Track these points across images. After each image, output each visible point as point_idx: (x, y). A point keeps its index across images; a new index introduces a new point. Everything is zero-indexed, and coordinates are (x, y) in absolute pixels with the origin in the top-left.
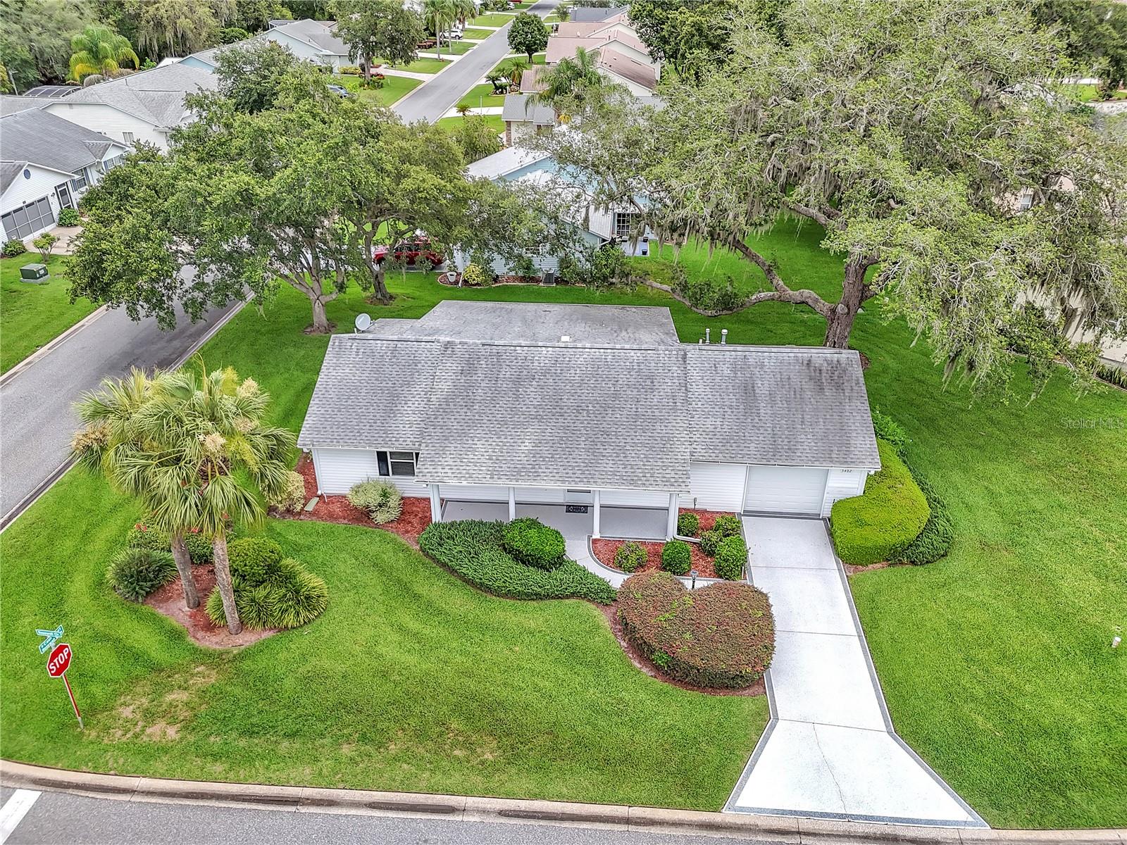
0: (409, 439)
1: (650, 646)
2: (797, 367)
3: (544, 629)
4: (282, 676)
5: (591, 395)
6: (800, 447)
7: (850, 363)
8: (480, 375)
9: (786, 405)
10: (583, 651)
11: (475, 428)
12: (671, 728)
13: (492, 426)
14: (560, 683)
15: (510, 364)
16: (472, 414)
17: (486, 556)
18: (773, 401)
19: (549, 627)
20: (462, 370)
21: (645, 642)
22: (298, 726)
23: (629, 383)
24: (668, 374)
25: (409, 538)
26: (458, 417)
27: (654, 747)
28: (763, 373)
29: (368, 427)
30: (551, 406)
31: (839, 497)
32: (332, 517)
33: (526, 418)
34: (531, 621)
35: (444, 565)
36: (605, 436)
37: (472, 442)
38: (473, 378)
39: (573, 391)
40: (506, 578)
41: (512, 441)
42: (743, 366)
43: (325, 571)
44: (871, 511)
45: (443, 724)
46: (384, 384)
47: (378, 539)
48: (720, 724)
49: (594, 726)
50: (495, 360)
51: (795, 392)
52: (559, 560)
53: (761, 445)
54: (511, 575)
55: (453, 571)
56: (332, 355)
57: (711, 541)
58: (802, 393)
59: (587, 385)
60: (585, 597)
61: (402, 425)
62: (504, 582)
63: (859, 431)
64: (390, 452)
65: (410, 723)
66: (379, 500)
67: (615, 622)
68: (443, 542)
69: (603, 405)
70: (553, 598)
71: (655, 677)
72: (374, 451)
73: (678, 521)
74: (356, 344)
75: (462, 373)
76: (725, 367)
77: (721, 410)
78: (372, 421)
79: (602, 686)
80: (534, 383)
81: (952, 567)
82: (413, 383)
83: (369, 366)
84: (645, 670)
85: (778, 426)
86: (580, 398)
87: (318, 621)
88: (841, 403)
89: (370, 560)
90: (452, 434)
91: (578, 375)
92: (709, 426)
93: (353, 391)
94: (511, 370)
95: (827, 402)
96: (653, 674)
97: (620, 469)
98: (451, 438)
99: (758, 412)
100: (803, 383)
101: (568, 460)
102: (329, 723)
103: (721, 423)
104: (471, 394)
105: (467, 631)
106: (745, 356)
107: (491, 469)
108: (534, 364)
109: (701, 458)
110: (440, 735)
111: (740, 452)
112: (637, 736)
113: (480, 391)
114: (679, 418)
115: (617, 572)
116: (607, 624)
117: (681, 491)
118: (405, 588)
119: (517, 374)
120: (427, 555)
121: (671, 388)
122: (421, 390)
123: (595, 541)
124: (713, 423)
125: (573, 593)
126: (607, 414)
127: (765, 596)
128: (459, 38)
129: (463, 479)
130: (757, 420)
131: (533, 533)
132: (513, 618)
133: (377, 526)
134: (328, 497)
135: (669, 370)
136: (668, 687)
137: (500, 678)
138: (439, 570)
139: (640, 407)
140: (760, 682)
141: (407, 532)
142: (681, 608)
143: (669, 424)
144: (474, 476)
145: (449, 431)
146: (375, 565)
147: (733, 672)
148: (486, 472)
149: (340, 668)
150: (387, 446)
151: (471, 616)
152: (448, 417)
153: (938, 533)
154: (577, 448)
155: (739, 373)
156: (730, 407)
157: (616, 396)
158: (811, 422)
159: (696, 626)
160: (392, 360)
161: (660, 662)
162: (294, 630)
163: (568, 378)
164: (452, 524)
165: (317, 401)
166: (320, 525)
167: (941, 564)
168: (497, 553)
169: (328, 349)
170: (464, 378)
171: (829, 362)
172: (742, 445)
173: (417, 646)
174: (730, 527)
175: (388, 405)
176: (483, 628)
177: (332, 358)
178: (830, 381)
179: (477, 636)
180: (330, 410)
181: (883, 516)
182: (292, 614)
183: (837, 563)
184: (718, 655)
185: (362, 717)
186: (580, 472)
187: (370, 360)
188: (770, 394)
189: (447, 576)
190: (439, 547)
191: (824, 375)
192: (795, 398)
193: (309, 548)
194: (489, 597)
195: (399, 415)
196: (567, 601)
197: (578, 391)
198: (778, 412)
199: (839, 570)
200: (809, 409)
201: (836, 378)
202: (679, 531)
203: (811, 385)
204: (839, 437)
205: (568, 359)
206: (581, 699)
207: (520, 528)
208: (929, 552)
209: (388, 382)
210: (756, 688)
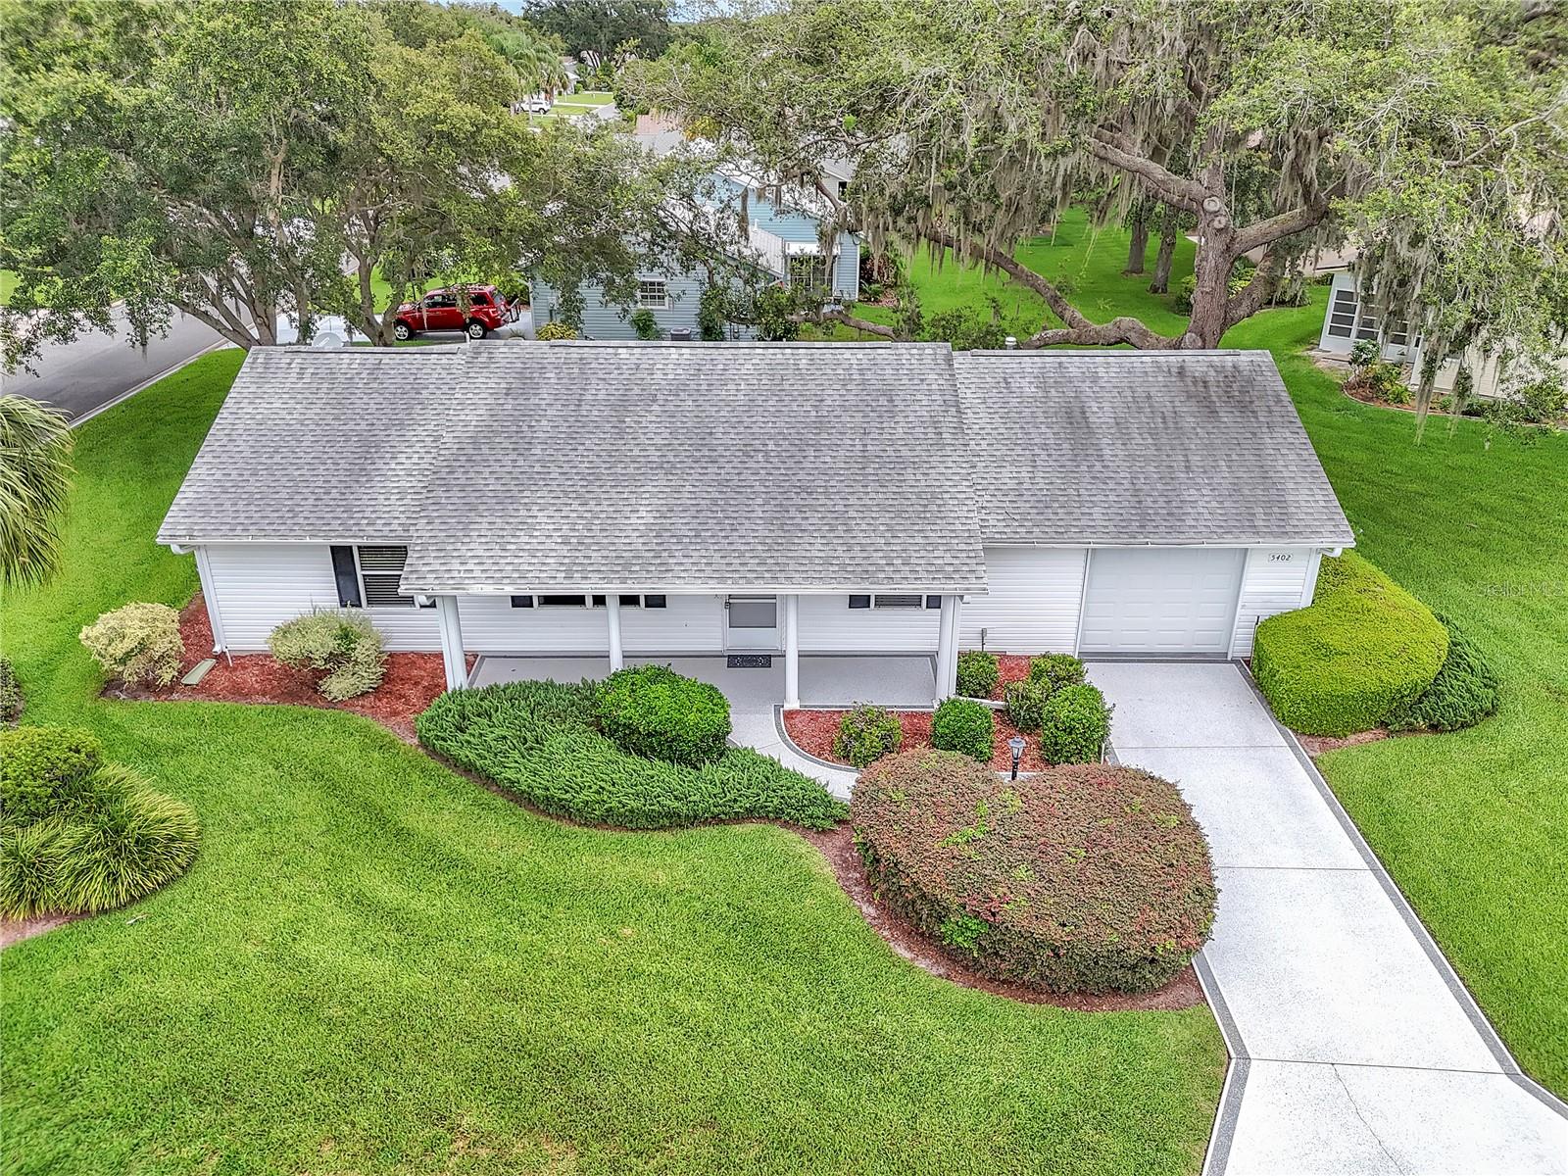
0: (396, 521)
1: (934, 902)
2: (1160, 379)
3: (689, 887)
4: (51, 1023)
5: (770, 425)
6: (1190, 510)
7: (1257, 369)
8: (545, 396)
9: (1150, 441)
10: (780, 929)
11: (533, 488)
12: (1002, 1092)
13: (570, 483)
14: (729, 1003)
15: (607, 376)
16: (527, 463)
17: (557, 743)
18: (1125, 434)
19: (701, 882)
20: (509, 389)
21: (923, 896)
22: (61, 1146)
23: (847, 403)
24: (921, 387)
25: (399, 724)
26: (498, 469)
27: (969, 1141)
28: (1098, 389)
29: (311, 502)
30: (690, 445)
31: (1265, 614)
32: (238, 692)
33: (639, 468)
34: (660, 872)
35: (468, 769)
36: (805, 495)
37: (526, 513)
38: (531, 401)
39: (735, 419)
40: (603, 784)
41: (612, 509)
42: (1059, 380)
43: (202, 793)
44: (1340, 630)
45: (442, 1118)
46: (351, 425)
47: (329, 728)
48: (1118, 1079)
49: (818, 1101)
50: (576, 371)
51: (1164, 418)
52: (714, 745)
53: (1112, 510)
54: (614, 776)
55: (488, 780)
56: (248, 380)
57: (1029, 699)
58: (1178, 419)
59: (762, 409)
60: (776, 817)
61: (382, 497)
62: (598, 792)
63: (1300, 480)
64: (359, 547)
65: (356, 1120)
66: (332, 644)
67: (845, 865)
68: (467, 723)
69: (797, 442)
70: (706, 822)
71: (948, 977)
72: (323, 546)
73: (958, 667)
74: (299, 361)
75: (507, 394)
76: (1024, 383)
77: (1028, 452)
78: (322, 490)
79: (828, 1003)
80: (655, 407)
81: (1514, 732)
82: (411, 422)
83: (323, 395)
84: (922, 964)
85: (1142, 476)
86: (749, 431)
87: (167, 895)
88: (1254, 434)
89: (306, 768)
90: (485, 500)
91: (743, 392)
92: (1008, 481)
93: (287, 439)
94: (607, 387)
95: (1228, 434)
96: (942, 971)
97: (839, 553)
98: (481, 507)
99: (1099, 453)
100: (1178, 404)
101: (730, 540)
102: (146, 1132)
103: (1031, 475)
104: (525, 429)
105: (514, 898)
106: (1060, 363)
107: (566, 561)
108: (655, 376)
109: (996, 536)
110: (431, 1147)
111: (1074, 523)
112: (925, 1119)
113: (545, 423)
114: (950, 459)
115: (840, 769)
116: (829, 871)
117: (968, 589)
118: (379, 820)
119: (621, 392)
120: (433, 753)
121: (929, 409)
122: (426, 433)
123: (790, 715)
124: (1015, 475)
125: (749, 811)
126: (804, 457)
127: (1172, 789)
128: (545, 112)
129: (505, 581)
130: (1098, 466)
131: (661, 689)
132: (619, 868)
133: (332, 704)
134: (235, 658)
135: (922, 380)
136: (981, 997)
137: (585, 999)
138: (457, 779)
139: (869, 442)
140: (1186, 977)
141: (395, 713)
142: (998, 816)
143: (931, 471)
144: (530, 575)
145: (477, 494)
146: (317, 776)
147: (1136, 950)
148: (554, 567)
149: (199, 994)
150: (351, 533)
151: (523, 869)
152: (476, 469)
153: (1473, 670)
154: (749, 518)
155: (1052, 390)
156: (1045, 447)
157: (820, 425)
158: (1202, 467)
159: (1040, 853)
160: (371, 386)
161: (960, 939)
162: (105, 918)
163: (724, 397)
164: (490, 690)
165: (208, 458)
166: (207, 706)
167: (1489, 727)
168: (582, 736)
169: (242, 370)
170: (511, 401)
171: (1220, 370)
172: (1076, 510)
173: (394, 938)
174: (1063, 674)
175: (357, 461)
176: (551, 892)
177: (248, 385)
178: (1224, 399)
179: (534, 909)
180: (235, 472)
181: (1366, 637)
182: (100, 879)
183: (1284, 735)
184: (1098, 912)
185: (236, 1112)
186: (757, 561)
187: (326, 385)
188: (1117, 424)
189: (473, 790)
190: (459, 734)
191: (1213, 389)
192: (1166, 429)
193: (177, 751)
194: (566, 827)
195: (379, 479)
196: (738, 829)
197: (746, 419)
198: (1138, 453)
199: (1293, 747)
200: (1196, 445)
201: (1237, 394)
202: (961, 685)
203: (1192, 406)
204: (1263, 490)
205: (721, 367)
206: (781, 1037)
207: (633, 684)
208: (1465, 705)
209: (360, 421)
210: (1180, 990)
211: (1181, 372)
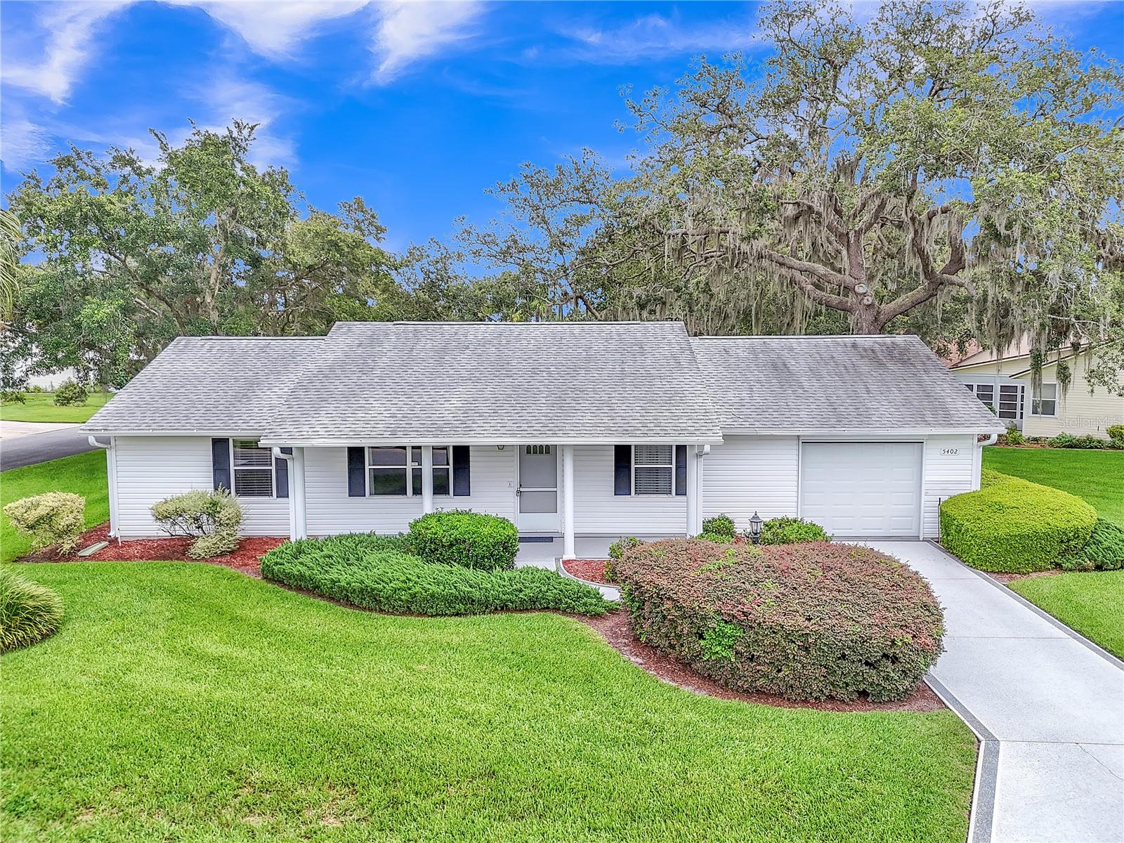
1: (693, 615)
3: (479, 644)
5: (552, 359)
6: (875, 413)
7: (910, 344)
9: (837, 378)
13: (399, 387)
15: (433, 338)
18: (817, 375)
21: (683, 613)
23: (609, 349)
25: (247, 570)
26: (346, 381)
28: (794, 354)
29: (202, 412)
30: (492, 369)
31: (945, 497)
33: (453, 380)
36: (578, 393)
39: (526, 357)
42: (765, 350)
46: (241, 374)
50: (411, 335)
51: (845, 367)
52: (503, 554)
53: (815, 413)
54: (419, 572)
56: (171, 352)
58: (857, 368)
59: (546, 352)
60: (556, 606)
61: (257, 409)
63: (955, 397)
64: (234, 439)
68: (302, 555)
69: (572, 367)
70: (495, 610)
71: (710, 696)
72: (206, 438)
74: (210, 344)
76: (739, 351)
77: (745, 384)
78: (212, 406)
80: (468, 352)
83: (224, 360)
85: (834, 396)
86: (536, 362)
88: (915, 375)
91: (532, 344)
92: (732, 398)
93: (192, 381)
94: (433, 342)
95: (895, 375)
96: (704, 693)
97: (605, 421)
99: (800, 384)
100: (854, 361)
101: (520, 415)
103: (750, 396)
104: (370, 361)
107: (392, 426)
108: (468, 338)
109: (727, 427)
111: (786, 420)
113: (385, 359)
114: (687, 374)
115: (610, 587)
116: (601, 638)
119: (442, 345)
120: (272, 580)
121: (670, 351)
123: (567, 562)
124: (738, 396)
126: (578, 374)
130: (800, 391)
133: (196, 561)
134: (125, 540)
135: (664, 338)
136: (740, 704)
138: (289, 593)
139: (626, 367)
140: (926, 695)
141: (246, 565)
142: (744, 556)
143: (673, 380)
144: (362, 434)
145: (329, 393)
147: (877, 641)
148: (383, 429)
150: (229, 429)
152: (329, 381)
154: (534, 403)
155: (760, 354)
157: (589, 359)
158: (879, 391)
159: (783, 573)
160: (260, 355)
161: (719, 650)
163: (519, 347)
165: (131, 390)
171: (882, 344)
172: (786, 413)
175: (241, 391)
177: (170, 355)
178: (888, 358)
180: (148, 397)
183: (978, 574)
189: (303, 597)
190: (294, 560)
191: (879, 353)
192: (848, 372)
195: (255, 399)
196: (523, 617)
197: (534, 357)
198: (829, 384)
199: (986, 579)
200: (872, 380)
201: (897, 356)
203: (865, 362)
204: (928, 402)
208: (1121, 549)
209: (248, 372)
211: (854, 346)
